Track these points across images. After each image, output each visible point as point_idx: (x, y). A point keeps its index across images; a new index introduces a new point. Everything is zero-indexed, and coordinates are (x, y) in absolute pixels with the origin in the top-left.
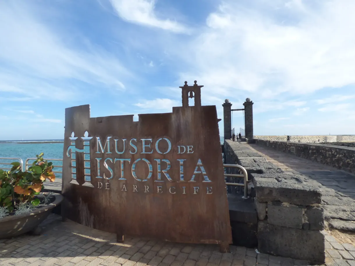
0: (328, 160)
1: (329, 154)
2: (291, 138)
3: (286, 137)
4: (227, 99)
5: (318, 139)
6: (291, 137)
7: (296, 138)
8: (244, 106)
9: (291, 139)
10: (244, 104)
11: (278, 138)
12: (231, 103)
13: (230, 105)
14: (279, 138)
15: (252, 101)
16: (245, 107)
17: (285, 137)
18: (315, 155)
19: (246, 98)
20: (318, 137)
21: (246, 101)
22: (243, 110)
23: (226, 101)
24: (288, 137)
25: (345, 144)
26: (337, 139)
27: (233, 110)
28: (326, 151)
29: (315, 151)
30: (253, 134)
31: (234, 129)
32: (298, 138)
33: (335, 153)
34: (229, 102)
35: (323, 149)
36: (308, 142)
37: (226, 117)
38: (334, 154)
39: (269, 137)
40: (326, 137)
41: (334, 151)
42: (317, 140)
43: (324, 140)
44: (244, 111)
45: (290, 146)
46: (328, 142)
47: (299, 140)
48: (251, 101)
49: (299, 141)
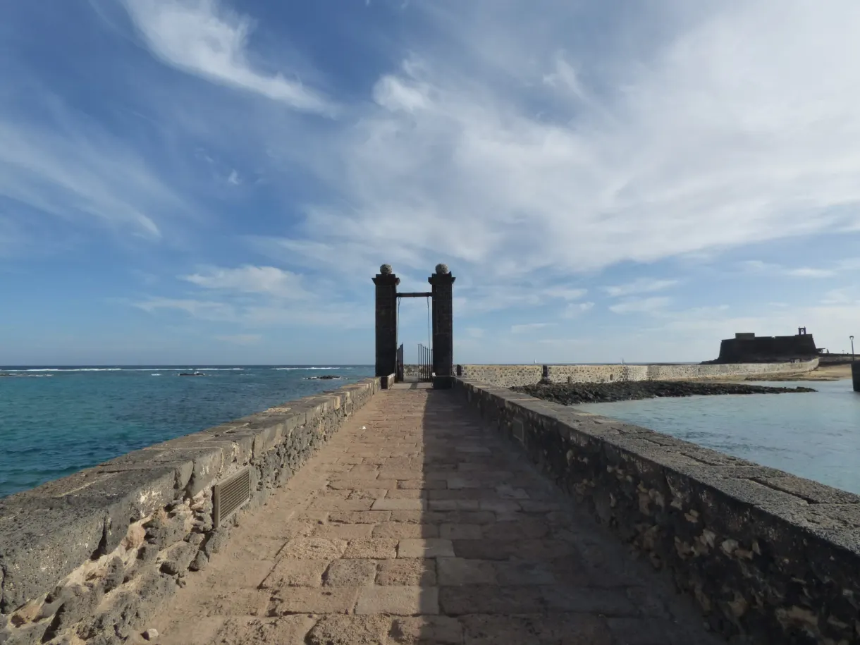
0: (650, 535)
1: (652, 505)
2: (551, 370)
3: (541, 368)
4: (387, 263)
5: (610, 373)
6: (550, 368)
7: (562, 371)
8: (431, 286)
9: (551, 373)
10: (431, 280)
11: (520, 372)
12: (397, 277)
13: (395, 281)
14: (523, 371)
15: (450, 273)
16: (434, 288)
17: (538, 370)
18: (585, 481)
19: (436, 265)
20: (610, 370)
21: (435, 272)
22: (427, 295)
23: (384, 269)
24: (545, 368)
25: (665, 385)
26: (649, 373)
27: (401, 295)
28: (637, 478)
29: (585, 460)
30: (452, 360)
31: (402, 346)
32: (568, 371)
33: (686, 509)
34: (392, 273)
35: (623, 465)
36: (589, 381)
37: (383, 313)
38: (679, 515)
39: (500, 369)
40: (627, 370)
41: (679, 495)
42: (608, 375)
43: (622, 377)
44: (431, 298)
45: (513, 413)
46: (630, 381)
47: (569, 375)
48: (448, 273)
49: (569, 379)
